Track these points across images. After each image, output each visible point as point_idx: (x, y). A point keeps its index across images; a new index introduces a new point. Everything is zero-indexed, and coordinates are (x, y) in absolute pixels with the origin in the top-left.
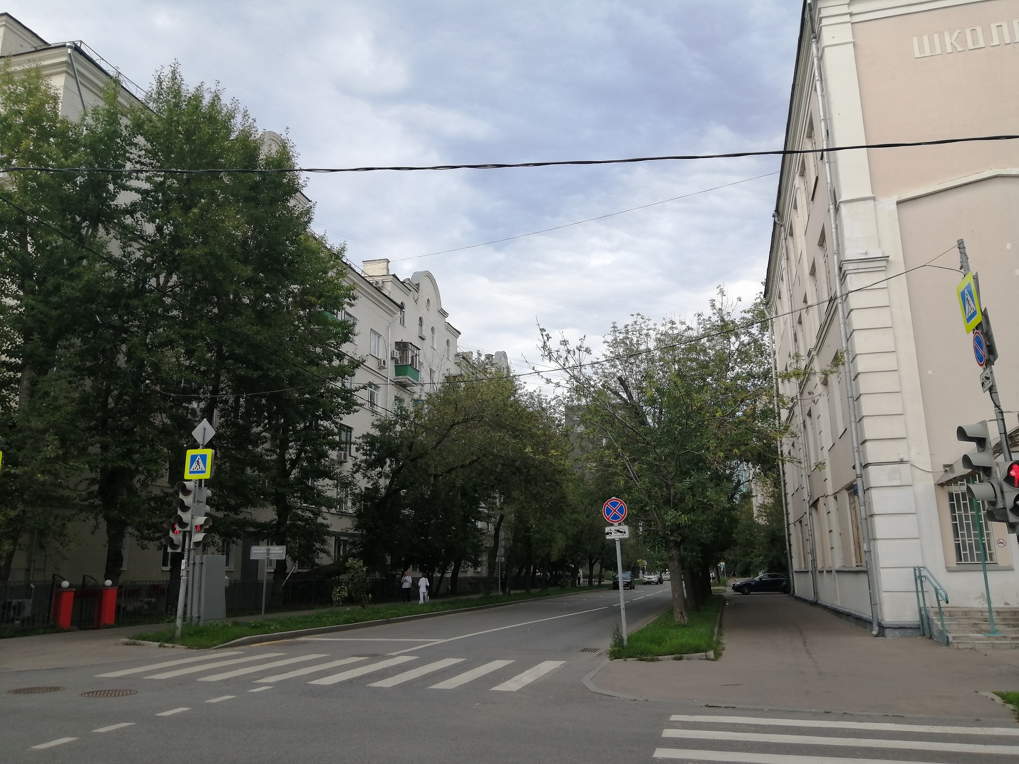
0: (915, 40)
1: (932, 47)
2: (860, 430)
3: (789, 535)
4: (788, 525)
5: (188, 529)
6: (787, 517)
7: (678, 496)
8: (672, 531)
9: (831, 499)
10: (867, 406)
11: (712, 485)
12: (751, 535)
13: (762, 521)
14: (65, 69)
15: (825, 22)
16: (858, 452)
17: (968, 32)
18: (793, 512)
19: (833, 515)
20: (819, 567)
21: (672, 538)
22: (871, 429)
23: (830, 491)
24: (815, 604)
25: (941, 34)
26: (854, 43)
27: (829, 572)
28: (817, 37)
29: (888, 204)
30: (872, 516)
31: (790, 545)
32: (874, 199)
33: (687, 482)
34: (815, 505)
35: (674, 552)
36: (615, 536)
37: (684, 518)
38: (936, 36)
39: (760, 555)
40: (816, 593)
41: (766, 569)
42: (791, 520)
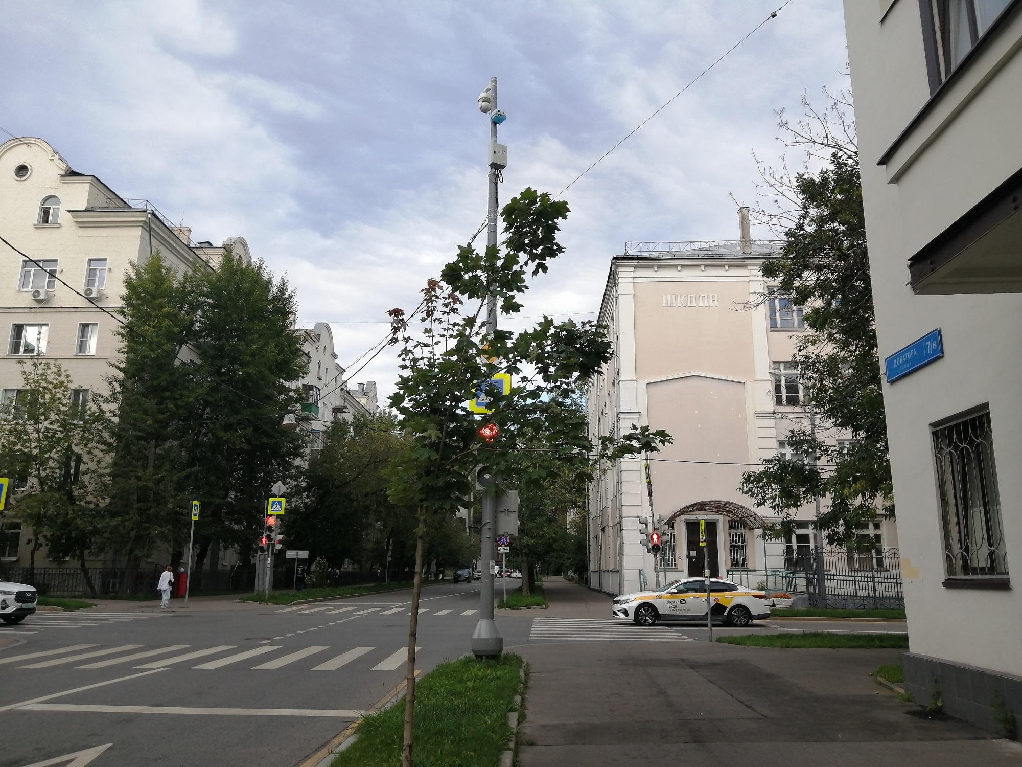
0: (664, 296)
1: (671, 303)
2: (620, 500)
3: (589, 546)
4: (589, 538)
5: (273, 542)
6: (589, 533)
7: (529, 529)
8: (524, 547)
9: (610, 529)
10: (625, 488)
11: (547, 524)
12: (564, 543)
13: (572, 532)
14: (142, 225)
15: (620, 280)
16: (619, 510)
17: (689, 296)
18: (592, 530)
19: (611, 538)
20: (604, 569)
21: (524, 551)
22: (626, 500)
23: (610, 525)
24: (600, 591)
25: (676, 295)
26: (634, 294)
27: (607, 571)
28: (616, 285)
29: (643, 384)
30: (623, 543)
31: (589, 553)
32: (636, 381)
33: (534, 523)
34: (603, 529)
35: (525, 559)
36: (503, 551)
37: (532, 541)
38: (674, 296)
39: (569, 559)
40: (601, 584)
41: (574, 569)
42: (591, 536)
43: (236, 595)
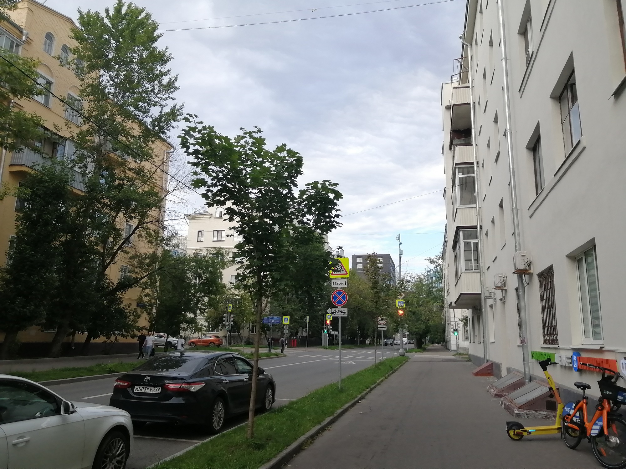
43: (318, 347)
